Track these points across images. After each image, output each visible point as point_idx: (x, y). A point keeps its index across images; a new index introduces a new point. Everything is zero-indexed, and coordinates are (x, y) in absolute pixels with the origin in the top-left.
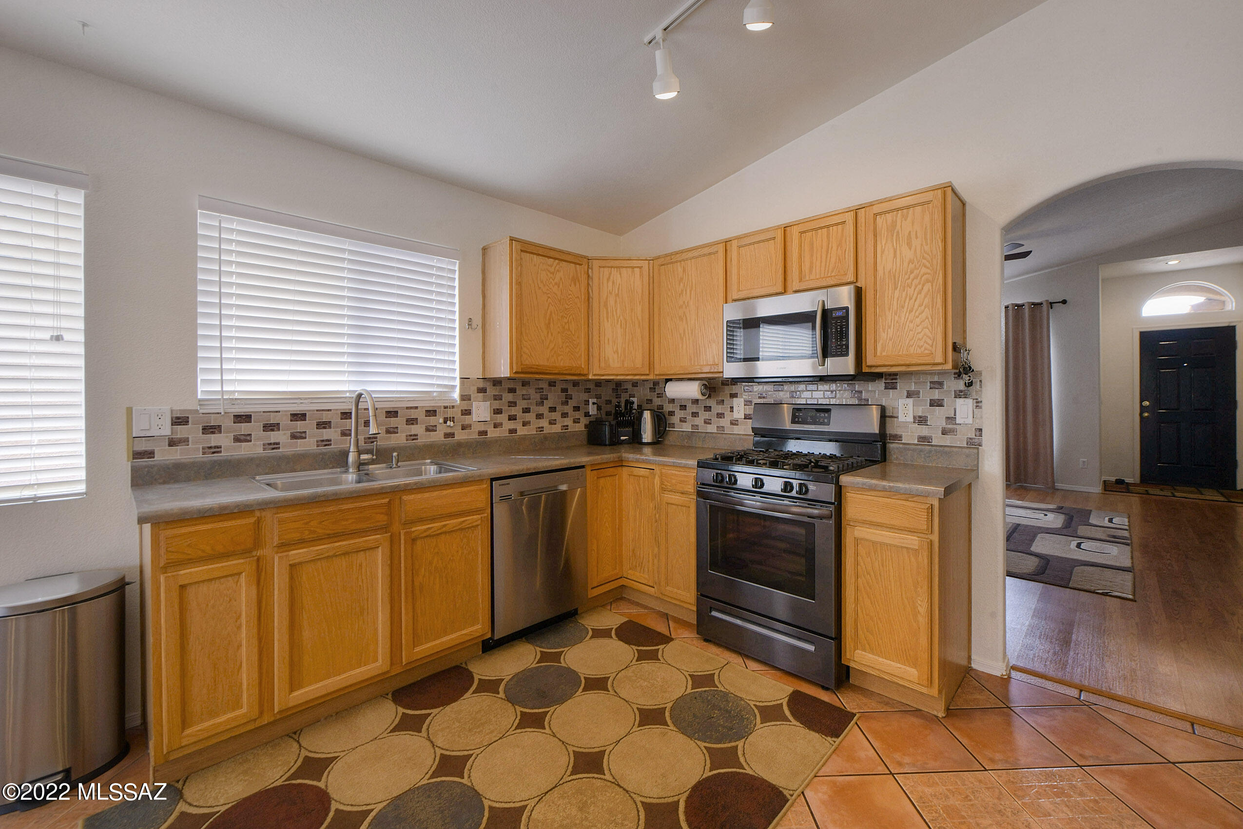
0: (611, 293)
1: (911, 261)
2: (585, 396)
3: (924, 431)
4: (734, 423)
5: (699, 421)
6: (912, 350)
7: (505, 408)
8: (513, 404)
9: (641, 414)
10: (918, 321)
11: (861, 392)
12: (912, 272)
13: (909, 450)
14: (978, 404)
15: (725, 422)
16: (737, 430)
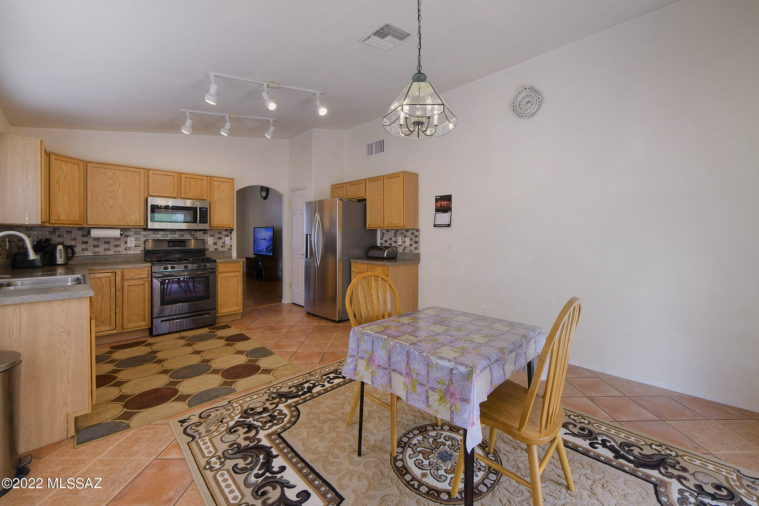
0: (61, 176)
3: (216, 247)
4: (128, 249)
6: (224, 223)
10: (226, 215)
11: (194, 235)
13: (211, 253)
14: (231, 239)
16: (129, 252)
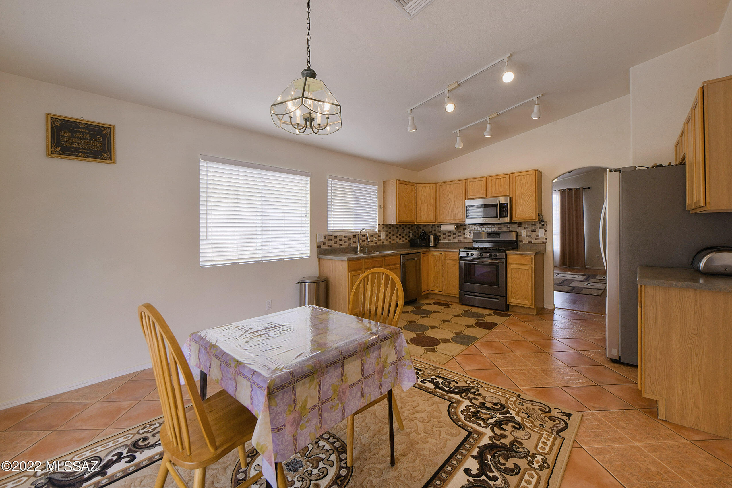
0: (423, 195)
1: (526, 190)
2: (408, 230)
3: (530, 239)
4: (465, 238)
5: (451, 238)
6: (526, 216)
7: (388, 234)
8: (390, 233)
9: (429, 236)
10: (528, 207)
11: (510, 228)
12: (526, 194)
13: (525, 245)
14: (546, 231)
15: (462, 238)
16: (466, 241)
